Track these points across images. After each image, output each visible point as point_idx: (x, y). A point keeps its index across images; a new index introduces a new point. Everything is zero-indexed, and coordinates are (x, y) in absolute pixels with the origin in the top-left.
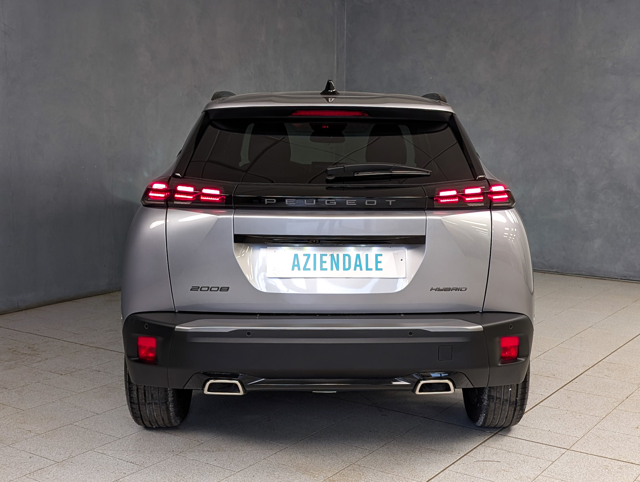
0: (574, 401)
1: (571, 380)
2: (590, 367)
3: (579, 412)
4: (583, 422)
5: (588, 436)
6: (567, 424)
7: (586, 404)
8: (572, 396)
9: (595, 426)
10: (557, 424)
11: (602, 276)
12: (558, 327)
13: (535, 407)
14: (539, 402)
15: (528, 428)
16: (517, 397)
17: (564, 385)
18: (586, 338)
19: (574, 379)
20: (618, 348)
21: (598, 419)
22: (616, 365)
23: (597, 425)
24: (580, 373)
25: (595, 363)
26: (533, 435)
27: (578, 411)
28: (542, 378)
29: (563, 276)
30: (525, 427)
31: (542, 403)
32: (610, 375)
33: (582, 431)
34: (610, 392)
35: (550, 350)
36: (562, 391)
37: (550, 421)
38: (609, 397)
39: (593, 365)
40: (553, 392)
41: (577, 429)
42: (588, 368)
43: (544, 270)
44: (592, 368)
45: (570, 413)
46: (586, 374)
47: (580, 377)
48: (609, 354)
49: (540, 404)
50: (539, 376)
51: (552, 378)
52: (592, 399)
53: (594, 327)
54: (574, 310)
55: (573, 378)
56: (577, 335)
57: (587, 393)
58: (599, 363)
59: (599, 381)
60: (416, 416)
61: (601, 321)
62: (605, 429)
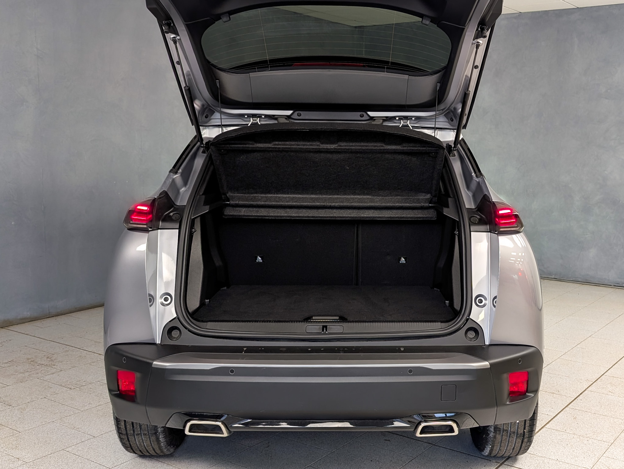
0: (580, 423)
1: (575, 397)
2: (594, 381)
3: (586, 436)
4: (591, 449)
5: (597, 466)
6: (575, 451)
7: (592, 426)
8: (577, 416)
9: (604, 453)
10: (564, 451)
11: (597, 282)
12: (559, 337)
14: (545, 424)
15: (535, 456)
16: (525, 429)
17: (569, 403)
18: (587, 349)
19: (579, 396)
20: (619, 360)
21: (606, 444)
22: (619, 379)
23: (606, 452)
24: (585, 389)
25: (598, 378)
26: (541, 466)
27: (585, 434)
28: (547, 394)
29: (561, 282)
30: (532, 456)
32: (614, 391)
33: (590, 460)
34: (616, 412)
35: (553, 362)
36: (567, 410)
37: (557, 447)
38: (615, 418)
39: (596, 379)
40: (558, 412)
41: (585, 458)
42: (592, 383)
44: (595, 383)
45: (577, 437)
46: (590, 390)
47: (584, 393)
48: (610, 367)
49: (546, 426)
51: (557, 394)
52: (598, 420)
53: (593, 336)
54: (573, 318)
55: (578, 395)
56: (578, 345)
57: (593, 412)
58: (602, 377)
59: (603, 398)
60: (420, 442)
61: (600, 329)
62: (615, 458)
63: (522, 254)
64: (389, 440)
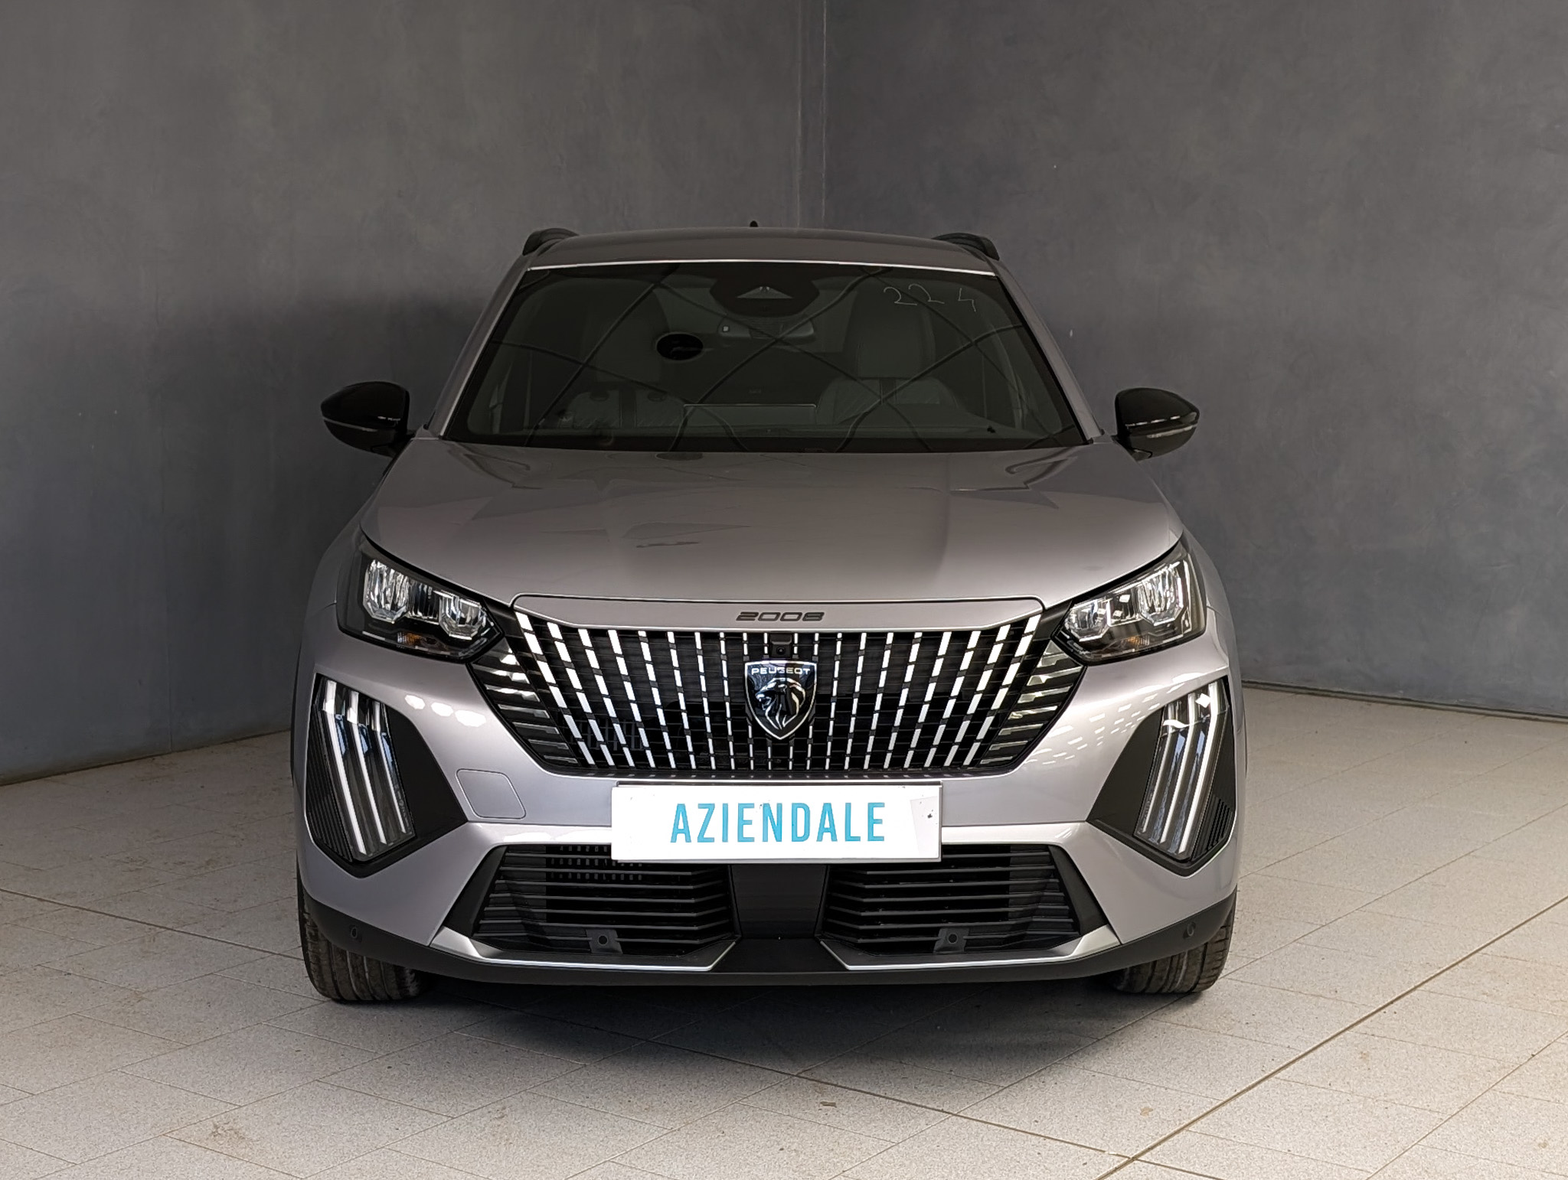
0: (1376, 1067)
1: (1380, 1006)
2: (1445, 968)
3: (1385, 1099)
4: (1391, 1128)
5: (1395, 1166)
6: (1345, 1132)
7: (1409, 1076)
8: (1373, 1051)
9: (1424, 1138)
10: (1314, 1131)
11: (1531, 710)
12: (1375, 855)
13: (1263, 1084)
14: (1277, 1068)
15: (1228, 1143)
17: (1358, 1019)
18: (1448, 887)
19: (1392, 1002)
20: (1536, 914)
21: (1435, 1118)
22: (1520, 962)
23: (1430, 1135)
24: (1413, 987)
25: (1460, 959)
26: (1240, 1164)
27: (1382, 1094)
28: (1301, 998)
29: (1422, 709)
30: (1220, 1141)
31: (1283, 1072)
32: (1497, 991)
33: (1381, 1153)
34: (1486, 1042)
35: (1339, 920)
36: (1349, 1037)
37: (1295, 1124)
38: (1479, 1057)
39: (1454, 963)
40: (1322, 1041)
41: (1368, 1148)
42: (1438, 971)
43: (1370, 693)
44: (1448, 972)
45: (1360, 1101)
46: (1428, 988)
47: (1408, 996)
48: (1505, 932)
49: (1278, 1075)
50: (1293, 994)
51: (1329, 999)
52: (1430, 1060)
53: (1477, 853)
54: (1431, 806)
55: (1389, 1000)
56: (1426, 877)
57: (1421, 1042)
58: (1471, 958)
59: (1461, 1010)
60: (917, 1108)
61: (1503, 836)
62: (1450, 1148)
64: (833, 1105)
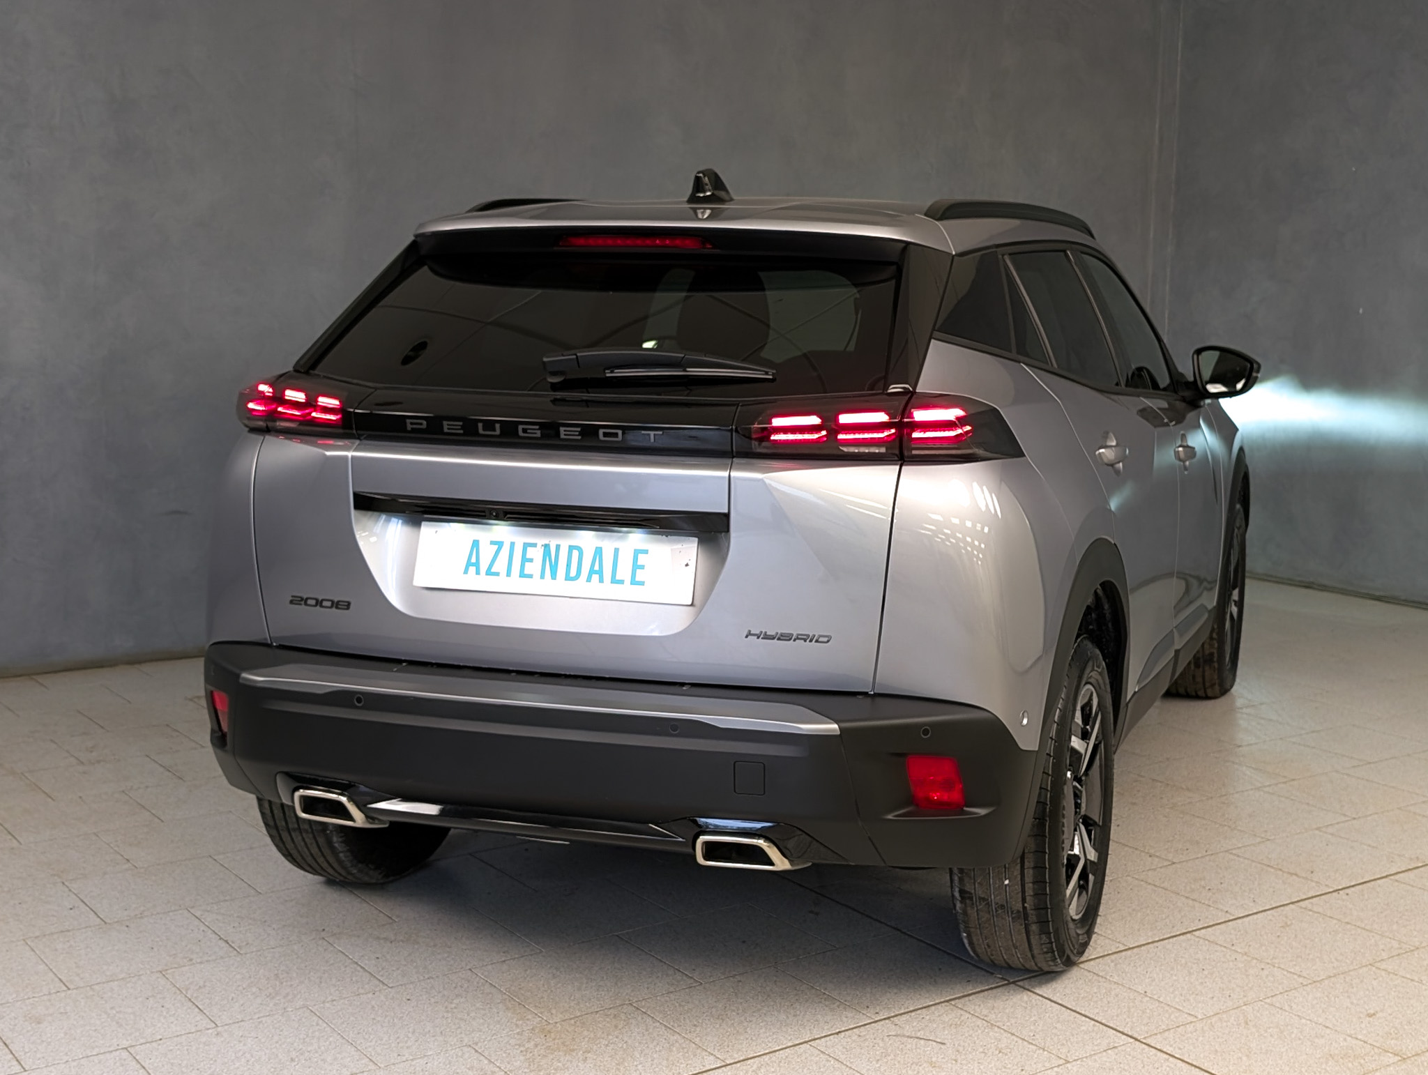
16: (1024, 901)
63: (983, 529)
